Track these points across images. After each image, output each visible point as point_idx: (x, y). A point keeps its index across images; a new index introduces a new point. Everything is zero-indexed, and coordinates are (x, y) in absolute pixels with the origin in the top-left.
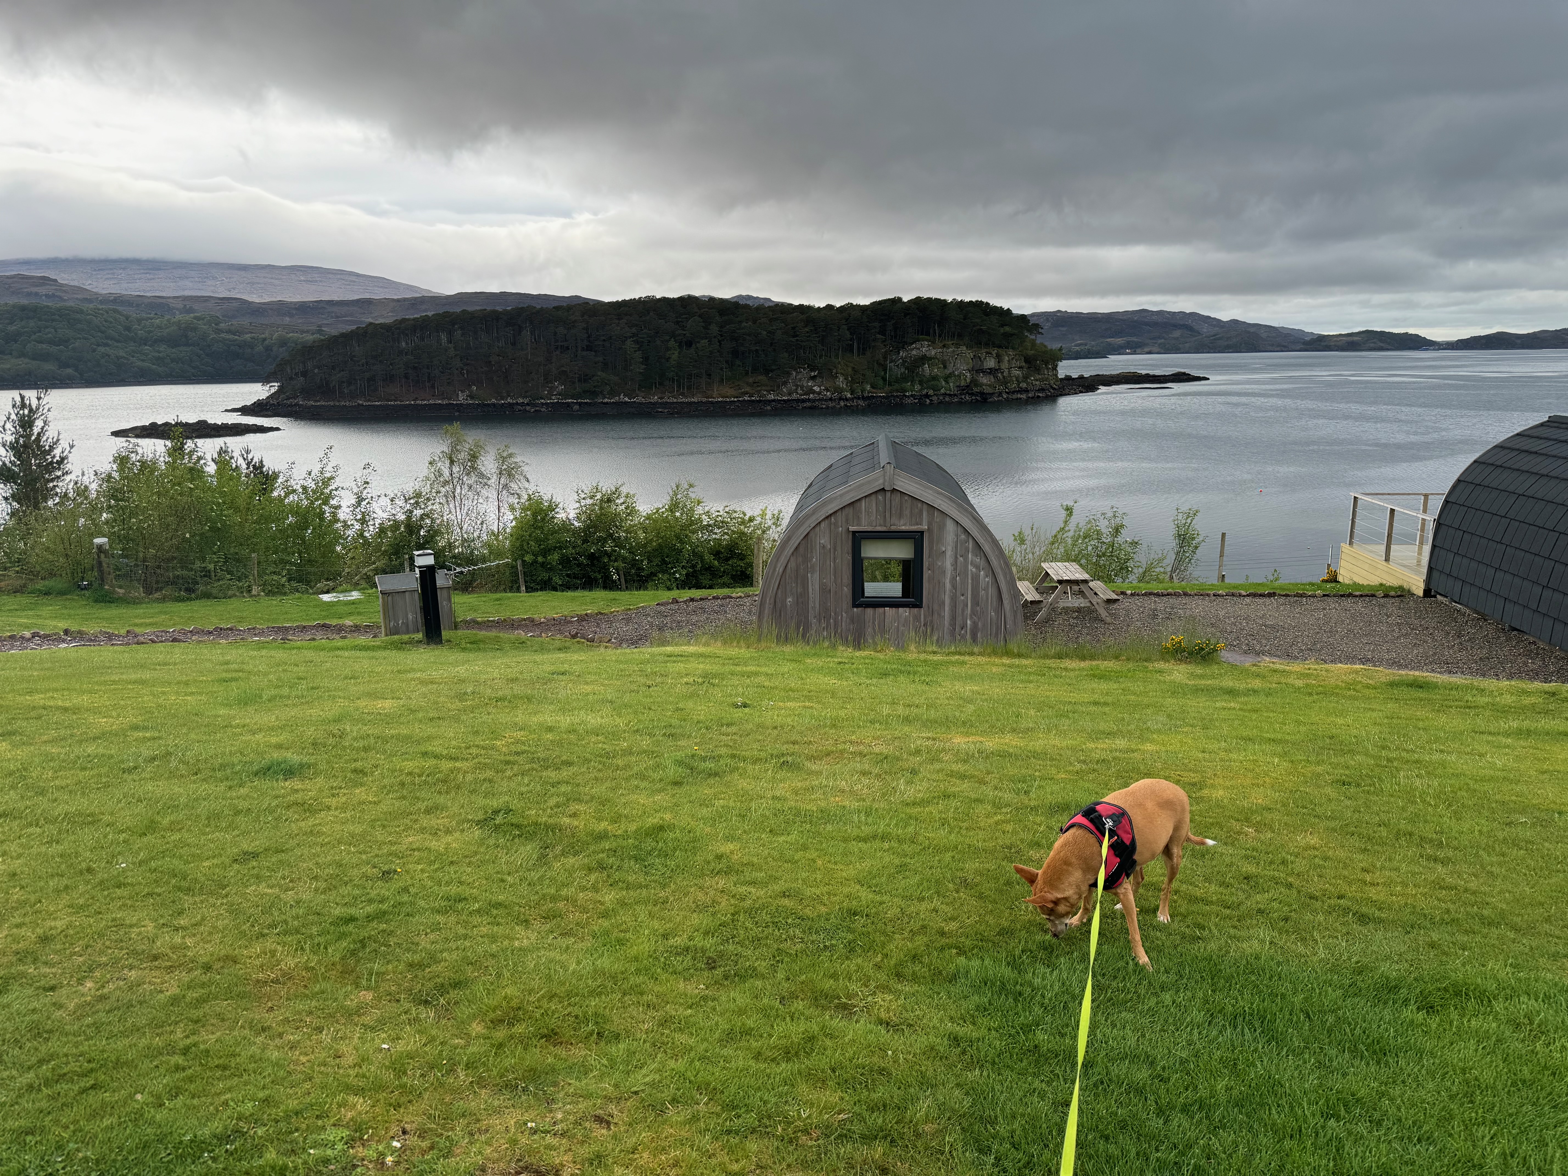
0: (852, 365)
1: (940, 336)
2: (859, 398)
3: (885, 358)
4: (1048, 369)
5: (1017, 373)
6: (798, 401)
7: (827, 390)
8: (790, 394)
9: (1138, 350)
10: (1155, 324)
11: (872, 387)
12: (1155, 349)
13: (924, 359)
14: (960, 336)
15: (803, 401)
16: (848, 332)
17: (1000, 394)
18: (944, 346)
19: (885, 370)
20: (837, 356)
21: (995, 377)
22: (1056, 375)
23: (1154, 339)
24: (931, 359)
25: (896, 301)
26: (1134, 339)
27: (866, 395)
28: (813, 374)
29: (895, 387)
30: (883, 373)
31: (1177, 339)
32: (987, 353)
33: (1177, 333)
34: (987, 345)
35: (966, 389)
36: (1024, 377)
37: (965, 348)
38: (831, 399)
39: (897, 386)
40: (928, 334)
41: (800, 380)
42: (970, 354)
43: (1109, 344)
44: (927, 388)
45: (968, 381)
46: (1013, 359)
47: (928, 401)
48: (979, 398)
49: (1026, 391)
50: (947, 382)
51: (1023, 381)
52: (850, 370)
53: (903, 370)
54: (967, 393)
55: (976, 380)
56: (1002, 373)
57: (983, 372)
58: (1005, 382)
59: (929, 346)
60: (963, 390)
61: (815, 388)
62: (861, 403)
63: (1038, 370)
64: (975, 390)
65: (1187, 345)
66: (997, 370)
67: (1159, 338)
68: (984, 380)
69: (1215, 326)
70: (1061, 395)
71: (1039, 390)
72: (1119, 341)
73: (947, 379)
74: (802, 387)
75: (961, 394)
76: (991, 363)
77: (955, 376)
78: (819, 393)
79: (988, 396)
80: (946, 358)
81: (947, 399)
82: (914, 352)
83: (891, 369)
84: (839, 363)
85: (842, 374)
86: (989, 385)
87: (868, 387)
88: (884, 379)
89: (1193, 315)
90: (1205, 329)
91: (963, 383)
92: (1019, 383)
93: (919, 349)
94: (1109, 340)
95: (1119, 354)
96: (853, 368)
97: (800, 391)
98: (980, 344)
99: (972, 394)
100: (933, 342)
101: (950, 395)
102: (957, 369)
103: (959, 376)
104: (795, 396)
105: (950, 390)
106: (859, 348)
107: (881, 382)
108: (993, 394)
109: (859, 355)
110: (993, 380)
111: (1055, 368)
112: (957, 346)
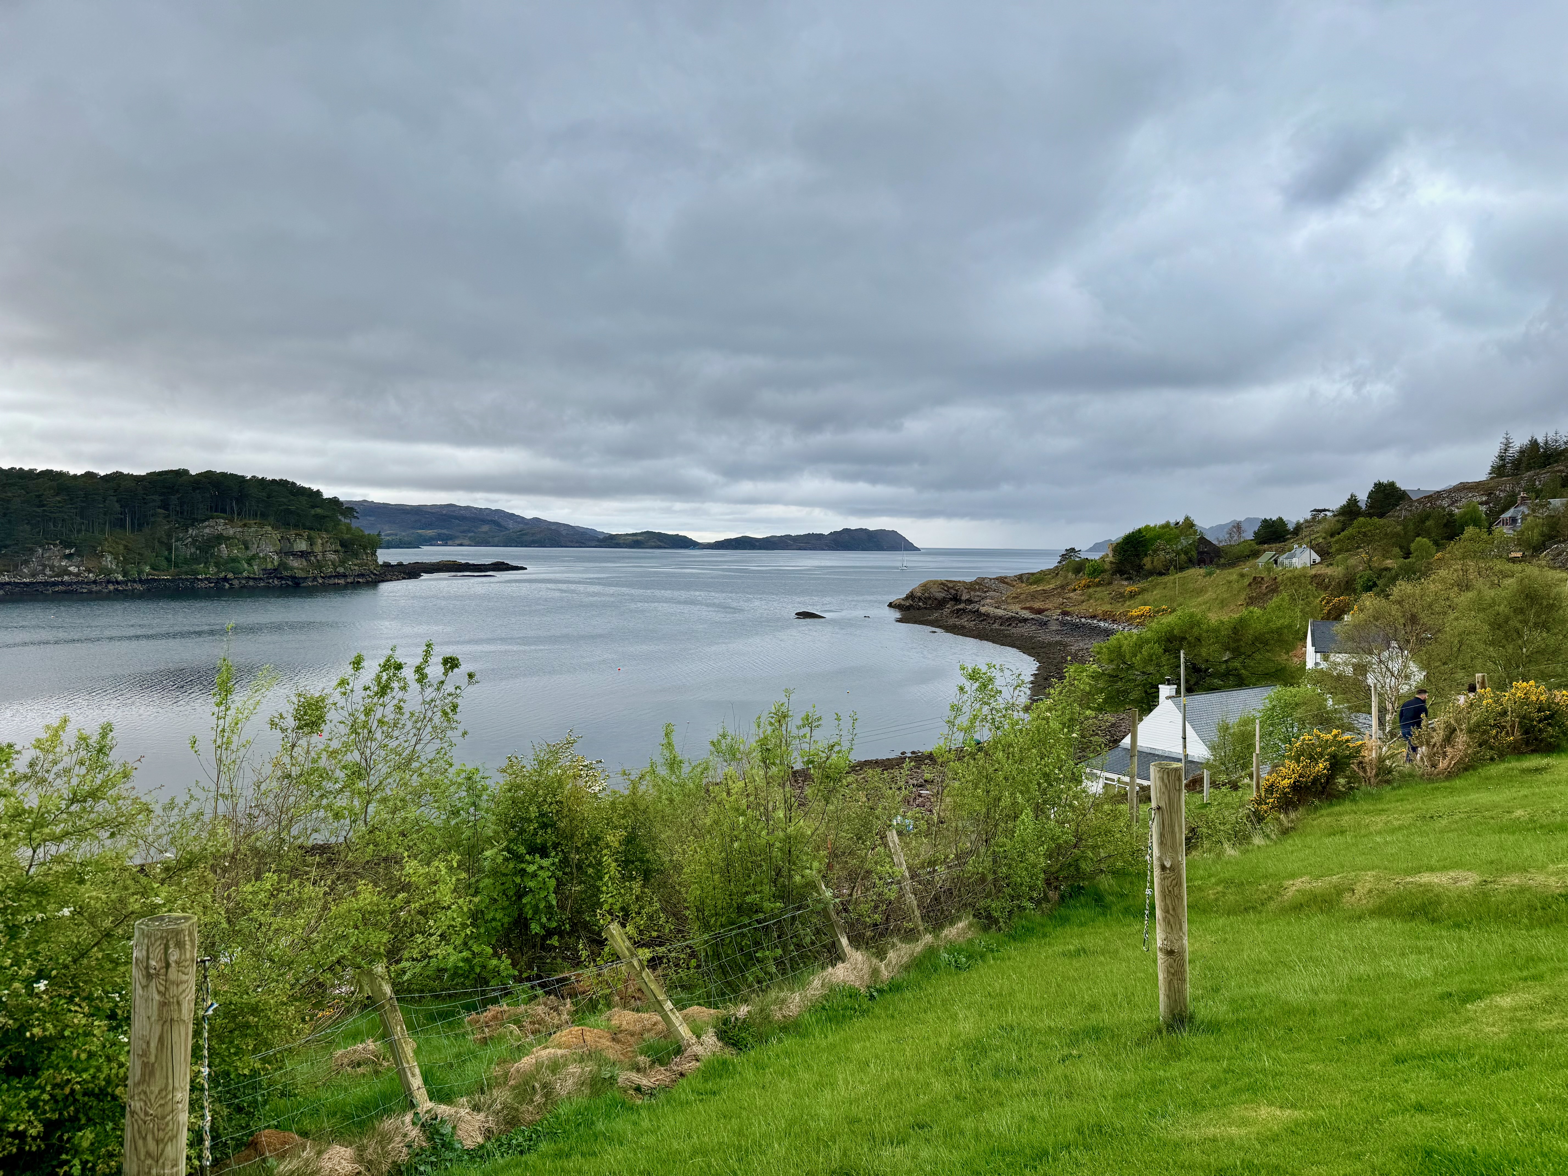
0: (124, 542)
1: (239, 514)
2: (135, 581)
3: (169, 536)
4: (367, 554)
5: (333, 557)
6: (46, 584)
7: (90, 571)
8: (33, 575)
9: (450, 542)
10: (463, 518)
11: (153, 568)
12: (466, 542)
13: (220, 539)
14: (263, 515)
15: (55, 584)
16: (117, 505)
17: (315, 579)
18: (245, 525)
19: (170, 550)
20: (102, 531)
21: (308, 561)
22: (376, 561)
23: (464, 532)
24: (228, 538)
25: (181, 474)
26: (445, 531)
27: (144, 577)
28: (67, 552)
29: (183, 569)
30: (166, 553)
31: (486, 533)
32: (297, 535)
33: (485, 528)
34: (296, 526)
35: (274, 573)
36: (340, 561)
37: (270, 528)
38: (95, 582)
39: (185, 568)
40: (224, 511)
41: (49, 558)
42: (276, 535)
43: (421, 536)
44: (225, 571)
45: (276, 563)
46: (327, 542)
47: (227, 586)
48: (290, 583)
49: (344, 576)
50: (250, 565)
51: (340, 566)
52: (121, 547)
53: (193, 550)
54: (275, 577)
55: (286, 563)
56: (316, 557)
57: (293, 555)
58: (319, 566)
59: (226, 524)
60: (270, 574)
61: (71, 569)
62: (138, 586)
63: (356, 555)
64: (285, 573)
65: (496, 539)
66: (310, 553)
67: (469, 531)
68: (295, 563)
69: (519, 523)
70: (383, 581)
71: (358, 575)
72: (430, 533)
73: (249, 561)
74: (52, 568)
75: (267, 578)
76: (302, 545)
77: (260, 558)
78: (77, 575)
79: (301, 581)
80: (247, 538)
81: (251, 583)
82: (207, 531)
83: (177, 549)
84: (106, 539)
85: (110, 552)
86: (301, 569)
87: (147, 569)
88: (168, 560)
89: (498, 512)
90: (511, 524)
91: (269, 566)
92: (335, 567)
93: (213, 527)
94: (419, 531)
95: (431, 545)
96: (126, 547)
97: (48, 572)
98: (288, 524)
99: (282, 578)
100: (231, 520)
101: (254, 579)
102: (262, 551)
103: (265, 558)
104: (41, 578)
105: (254, 573)
106: (133, 524)
107: (164, 563)
108: (306, 578)
109: (132, 532)
110: (305, 564)
111: (374, 554)
112: (261, 526)
